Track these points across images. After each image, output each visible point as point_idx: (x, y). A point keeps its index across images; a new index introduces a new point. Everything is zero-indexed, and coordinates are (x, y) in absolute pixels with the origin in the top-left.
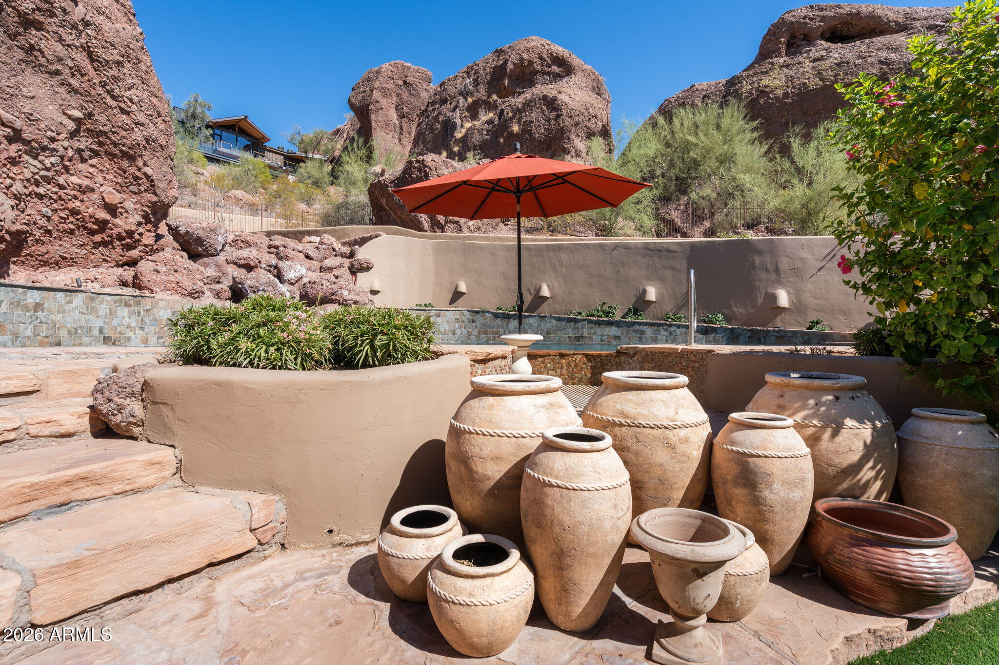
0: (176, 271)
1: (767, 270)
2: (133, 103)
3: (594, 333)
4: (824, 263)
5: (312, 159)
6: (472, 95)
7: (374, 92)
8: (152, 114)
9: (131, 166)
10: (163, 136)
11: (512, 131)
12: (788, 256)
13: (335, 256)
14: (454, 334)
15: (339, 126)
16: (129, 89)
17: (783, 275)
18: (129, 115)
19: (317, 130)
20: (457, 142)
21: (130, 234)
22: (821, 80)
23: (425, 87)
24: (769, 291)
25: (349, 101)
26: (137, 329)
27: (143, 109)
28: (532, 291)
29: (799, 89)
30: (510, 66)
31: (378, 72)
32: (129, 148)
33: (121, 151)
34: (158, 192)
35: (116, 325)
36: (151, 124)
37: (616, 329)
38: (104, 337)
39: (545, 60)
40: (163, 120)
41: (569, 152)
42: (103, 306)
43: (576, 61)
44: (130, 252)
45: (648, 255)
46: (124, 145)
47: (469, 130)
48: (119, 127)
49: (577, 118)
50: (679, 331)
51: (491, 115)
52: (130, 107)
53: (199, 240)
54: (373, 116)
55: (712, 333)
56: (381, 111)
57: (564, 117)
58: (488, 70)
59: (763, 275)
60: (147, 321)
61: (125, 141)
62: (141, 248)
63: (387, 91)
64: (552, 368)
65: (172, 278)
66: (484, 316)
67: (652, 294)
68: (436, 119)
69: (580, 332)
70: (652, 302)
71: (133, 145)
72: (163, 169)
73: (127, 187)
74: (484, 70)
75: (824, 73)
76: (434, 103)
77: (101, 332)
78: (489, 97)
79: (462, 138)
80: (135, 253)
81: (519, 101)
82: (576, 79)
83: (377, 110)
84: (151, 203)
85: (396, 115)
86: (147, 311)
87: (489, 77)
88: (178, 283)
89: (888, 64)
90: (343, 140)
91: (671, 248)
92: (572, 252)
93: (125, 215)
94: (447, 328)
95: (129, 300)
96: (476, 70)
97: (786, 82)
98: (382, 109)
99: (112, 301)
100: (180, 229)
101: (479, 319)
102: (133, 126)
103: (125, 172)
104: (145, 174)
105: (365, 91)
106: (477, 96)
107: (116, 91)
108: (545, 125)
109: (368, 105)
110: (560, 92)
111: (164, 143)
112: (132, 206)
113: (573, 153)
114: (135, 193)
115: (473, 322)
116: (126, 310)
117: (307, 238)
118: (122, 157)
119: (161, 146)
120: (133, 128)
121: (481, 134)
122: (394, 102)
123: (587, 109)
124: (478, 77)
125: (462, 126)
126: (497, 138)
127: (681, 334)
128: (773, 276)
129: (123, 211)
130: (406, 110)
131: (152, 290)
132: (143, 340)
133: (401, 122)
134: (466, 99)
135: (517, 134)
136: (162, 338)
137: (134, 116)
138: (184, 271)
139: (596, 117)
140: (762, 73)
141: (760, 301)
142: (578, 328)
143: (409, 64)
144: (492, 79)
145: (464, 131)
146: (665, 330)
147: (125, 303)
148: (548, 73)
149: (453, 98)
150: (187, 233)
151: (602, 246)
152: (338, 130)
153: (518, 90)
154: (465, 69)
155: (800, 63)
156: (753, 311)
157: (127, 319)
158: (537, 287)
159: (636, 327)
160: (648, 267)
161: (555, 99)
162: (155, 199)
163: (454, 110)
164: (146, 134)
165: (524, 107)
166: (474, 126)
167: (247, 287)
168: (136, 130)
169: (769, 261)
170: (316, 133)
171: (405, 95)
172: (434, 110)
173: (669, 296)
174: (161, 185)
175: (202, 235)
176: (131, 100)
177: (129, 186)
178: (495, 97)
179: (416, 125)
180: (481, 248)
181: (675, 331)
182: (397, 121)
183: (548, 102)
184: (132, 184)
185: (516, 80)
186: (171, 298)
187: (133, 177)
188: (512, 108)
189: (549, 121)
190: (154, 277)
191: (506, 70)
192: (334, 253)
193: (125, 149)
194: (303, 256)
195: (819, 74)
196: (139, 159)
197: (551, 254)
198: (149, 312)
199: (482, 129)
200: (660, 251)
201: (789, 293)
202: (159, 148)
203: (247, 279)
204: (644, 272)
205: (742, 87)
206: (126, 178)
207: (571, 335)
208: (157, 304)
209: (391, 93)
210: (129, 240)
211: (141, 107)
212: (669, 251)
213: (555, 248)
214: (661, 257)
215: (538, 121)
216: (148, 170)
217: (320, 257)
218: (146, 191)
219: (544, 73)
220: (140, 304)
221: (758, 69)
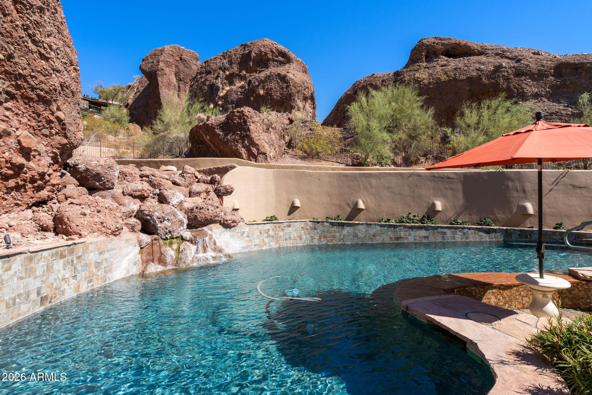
0: (99, 212)
1: (517, 191)
2: (51, 50)
3: (409, 235)
4: (552, 186)
5: (113, 105)
6: (228, 70)
7: (160, 63)
8: (67, 62)
9: (45, 110)
10: (74, 83)
11: (259, 94)
12: (530, 182)
13: (198, 182)
14: (301, 239)
15: (130, 84)
16: (49, 36)
17: (528, 194)
18: (48, 61)
19: (116, 85)
20: (221, 98)
21: (42, 175)
22: (447, 76)
23: (195, 63)
24: (520, 204)
25: (141, 68)
26: (71, 279)
27: (59, 56)
28: (351, 204)
29: (437, 81)
30: (253, 54)
31: (162, 51)
32: (46, 93)
33: (38, 95)
34: (69, 135)
35: (53, 281)
36: (65, 72)
37: (425, 232)
38: (42, 298)
39: (274, 53)
40: (75, 69)
41: (294, 108)
42: (41, 264)
43: (292, 55)
44: (40, 193)
45: (434, 181)
46: (42, 90)
47: (228, 91)
48: (38, 72)
49: (298, 88)
50: (470, 232)
51: (243, 83)
52: (49, 54)
53: (98, 176)
54: (159, 79)
55: (493, 232)
56: (165, 76)
57: (291, 87)
58: (238, 56)
59: (515, 194)
60: (79, 268)
61: (43, 85)
62: (49, 188)
63: (169, 63)
64: (525, 295)
65: (97, 220)
66: (324, 225)
67: (439, 206)
68: (204, 83)
69: (398, 235)
70: (440, 211)
71: (51, 90)
72: (73, 114)
73: (40, 130)
74: (235, 56)
75: (448, 73)
76: (201, 73)
77: (38, 293)
78: (240, 72)
79: (224, 96)
80: (44, 193)
81: (262, 75)
82: (293, 65)
83: (163, 75)
84: (61, 145)
85: (175, 79)
86: (79, 257)
87: (239, 60)
88: (102, 223)
89: (481, 71)
90: (134, 93)
91: (450, 176)
92: (379, 178)
93: (38, 157)
94: (296, 234)
95: (64, 251)
96: (229, 55)
97: (429, 76)
98: (166, 74)
99: (49, 255)
100: (80, 166)
101: (320, 227)
102: (52, 72)
103: (39, 115)
104: (58, 118)
105: (153, 62)
106: (231, 71)
107: (37, 36)
108: (280, 91)
109: (156, 71)
110: (288, 72)
111: (75, 90)
112: (44, 149)
113: (296, 108)
114: (46, 136)
115: (315, 229)
116: (61, 261)
117: (163, 167)
118: (38, 102)
119: (73, 92)
120: (51, 74)
121: (237, 94)
122: (174, 70)
123: (303, 83)
124: (231, 59)
125: (223, 89)
126: (248, 97)
127: (472, 234)
128: (522, 194)
129: (37, 153)
130: (182, 76)
131: (80, 235)
132: (75, 288)
133: (179, 84)
134: (224, 72)
135: (263, 95)
136: (91, 281)
137: (52, 63)
138: (106, 210)
139: (308, 88)
140: (415, 70)
141: (515, 210)
142: (396, 231)
143: (183, 48)
144: (241, 61)
145: (225, 92)
146: (460, 231)
147: (61, 255)
148: (277, 61)
149: (215, 71)
150: (87, 170)
151: (401, 174)
152: (129, 86)
153: (258, 69)
154: (222, 54)
155: (434, 67)
156: (510, 216)
157: (62, 271)
158: (355, 202)
159: (439, 230)
160: (434, 189)
161: (285, 76)
162: (65, 141)
163: (217, 78)
164: (61, 80)
165: (265, 80)
166: (232, 89)
167: (155, 218)
168: (54, 76)
169: (518, 185)
170: (114, 86)
171: (182, 67)
172: (201, 78)
173: (451, 207)
174: (72, 129)
175: (101, 172)
176: (50, 47)
177: (41, 129)
178: (244, 72)
179: (189, 86)
180: (310, 175)
181: (467, 232)
182: (176, 83)
183: (281, 77)
184: (44, 127)
185: (257, 63)
186: (98, 239)
187: (47, 121)
188: (257, 79)
189: (282, 89)
190: (82, 220)
191: (251, 57)
192: (197, 180)
193: (42, 93)
194: (171, 183)
195: (446, 73)
196: (54, 104)
197: (364, 179)
198: (80, 259)
199: (237, 91)
200: (442, 178)
201: (533, 205)
202: (71, 94)
203: (155, 211)
204: (432, 191)
205: (404, 77)
206: (40, 122)
207: (392, 236)
208: (87, 248)
209: (171, 65)
210: (40, 182)
211: (58, 54)
212: (448, 178)
213: (366, 175)
214: (443, 182)
215: (275, 88)
216: (60, 114)
217: (187, 183)
218: (57, 133)
219: (274, 61)
220: (73, 252)
221: (411, 68)
